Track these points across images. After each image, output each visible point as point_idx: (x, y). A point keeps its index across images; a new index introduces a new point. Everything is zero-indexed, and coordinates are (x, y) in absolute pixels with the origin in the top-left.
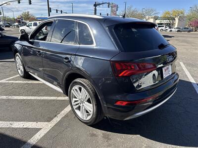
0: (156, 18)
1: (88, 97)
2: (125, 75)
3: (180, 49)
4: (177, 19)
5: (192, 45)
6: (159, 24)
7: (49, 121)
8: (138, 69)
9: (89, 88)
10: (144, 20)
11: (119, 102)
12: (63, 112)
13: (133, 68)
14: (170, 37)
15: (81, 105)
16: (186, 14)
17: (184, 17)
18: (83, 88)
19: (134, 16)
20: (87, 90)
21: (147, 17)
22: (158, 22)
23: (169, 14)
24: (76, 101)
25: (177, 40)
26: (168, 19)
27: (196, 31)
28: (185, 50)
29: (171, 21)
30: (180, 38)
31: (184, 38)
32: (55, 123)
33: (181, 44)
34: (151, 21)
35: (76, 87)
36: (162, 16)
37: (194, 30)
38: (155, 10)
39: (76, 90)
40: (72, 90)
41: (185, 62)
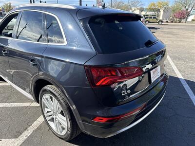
0: (142, 10)
1: (61, 109)
2: (104, 84)
3: (166, 41)
4: (162, 11)
5: (177, 37)
6: (144, 16)
7: (16, 137)
8: (120, 75)
9: (60, 99)
10: (130, 12)
11: (97, 118)
12: (35, 123)
13: (114, 74)
14: (156, 29)
15: (54, 117)
16: (170, 6)
17: (169, 8)
18: (53, 98)
19: (120, 8)
20: (59, 101)
21: (133, 9)
22: (143, 13)
23: (154, 5)
24: (48, 112)
25: (162, 32)
26: (154, 10)
27: (180, 22)
28: (170, 43)
29: (156, 13)
30: (164, 30)
31: (168, 30)
32: (25, 138)
33: (167, 35)
34: (137, 12)
35: (47, 96)
36: (147, 7)
37: (178, 21)
38: (141, 2)
39: (47, 99)
40: (43, 99)
41: (171, 55)
